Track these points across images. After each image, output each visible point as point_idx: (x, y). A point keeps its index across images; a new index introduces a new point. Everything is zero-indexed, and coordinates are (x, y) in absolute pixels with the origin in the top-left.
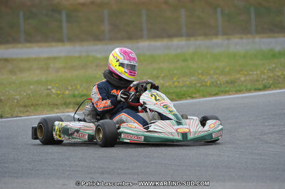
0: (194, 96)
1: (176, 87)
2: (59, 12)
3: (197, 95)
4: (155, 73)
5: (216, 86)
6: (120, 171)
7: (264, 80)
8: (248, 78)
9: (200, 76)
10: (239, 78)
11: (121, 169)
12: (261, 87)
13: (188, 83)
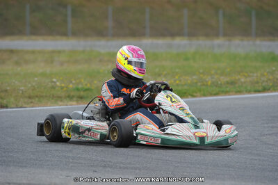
0: (195, 94)
2: (65, 6)
3: (198, 94)
4: (157, 70)
5: (216, 86)
6: (122, 165)
7: (264, 81)
8: (248, 79)
9: (202, 76)
10: (239, 79)
11: (123, 163)
12: (260, 89)
13: (189, 82)
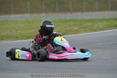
1: (26, 34)
4: (17, 28)
7: (62, 31)
11: (4, 68)
13: (31, 32)
